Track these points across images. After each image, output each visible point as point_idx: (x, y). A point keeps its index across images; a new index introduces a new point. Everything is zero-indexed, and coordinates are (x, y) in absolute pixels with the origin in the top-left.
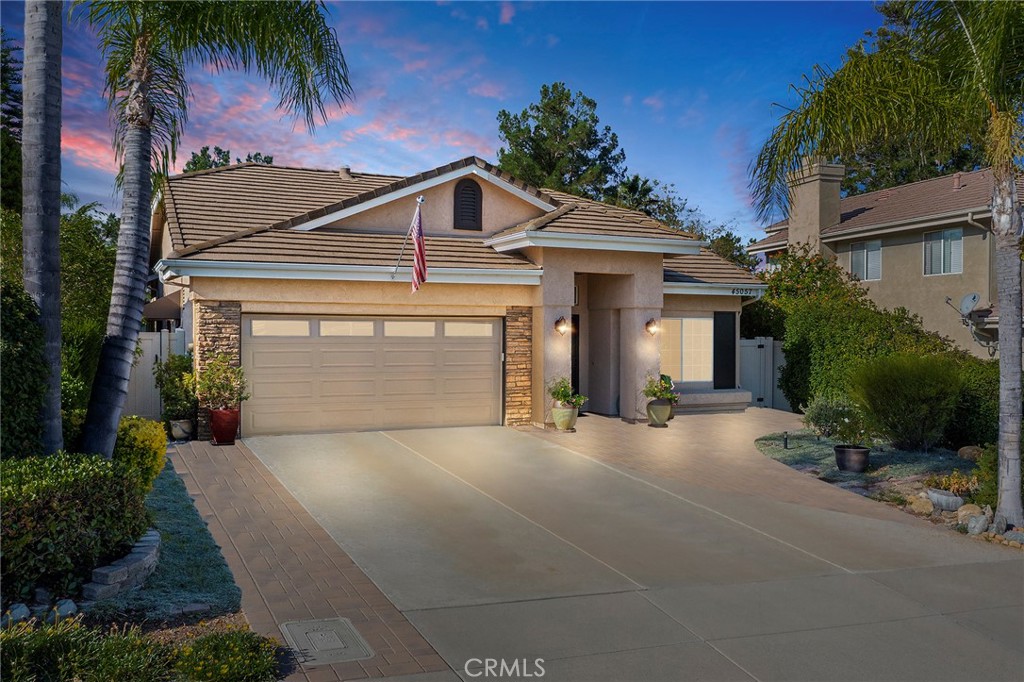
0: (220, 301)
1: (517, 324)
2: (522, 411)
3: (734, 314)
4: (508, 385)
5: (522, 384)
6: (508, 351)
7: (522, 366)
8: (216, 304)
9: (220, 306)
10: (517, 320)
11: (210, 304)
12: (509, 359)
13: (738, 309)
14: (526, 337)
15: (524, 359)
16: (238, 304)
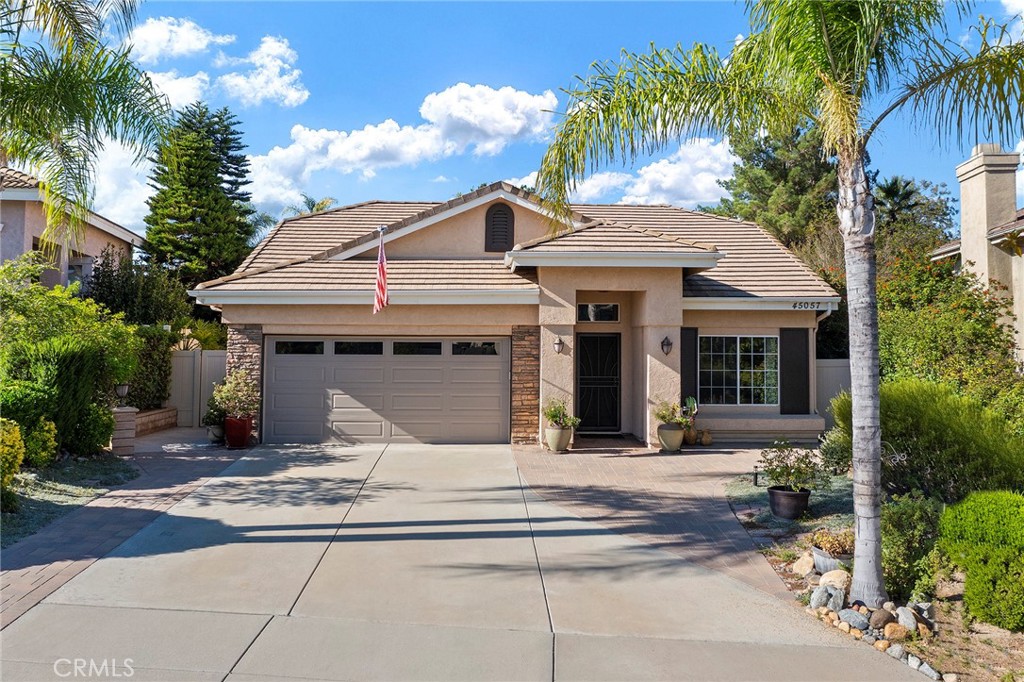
0: (245, 325)
1: (523, 343)
2: (529, 430)
3: (806, 331)
4: (514, 404)
5: (529, 402)
6: (514, 371)
7: (528, 385)
8: (242, 327)
9: (245, 329)
10: (524, 340)
11: (237, 327)
12: (515, 378)
13: (812, 325)
14: (533, 356)
15: (531, 378)
16: (259, 327)
